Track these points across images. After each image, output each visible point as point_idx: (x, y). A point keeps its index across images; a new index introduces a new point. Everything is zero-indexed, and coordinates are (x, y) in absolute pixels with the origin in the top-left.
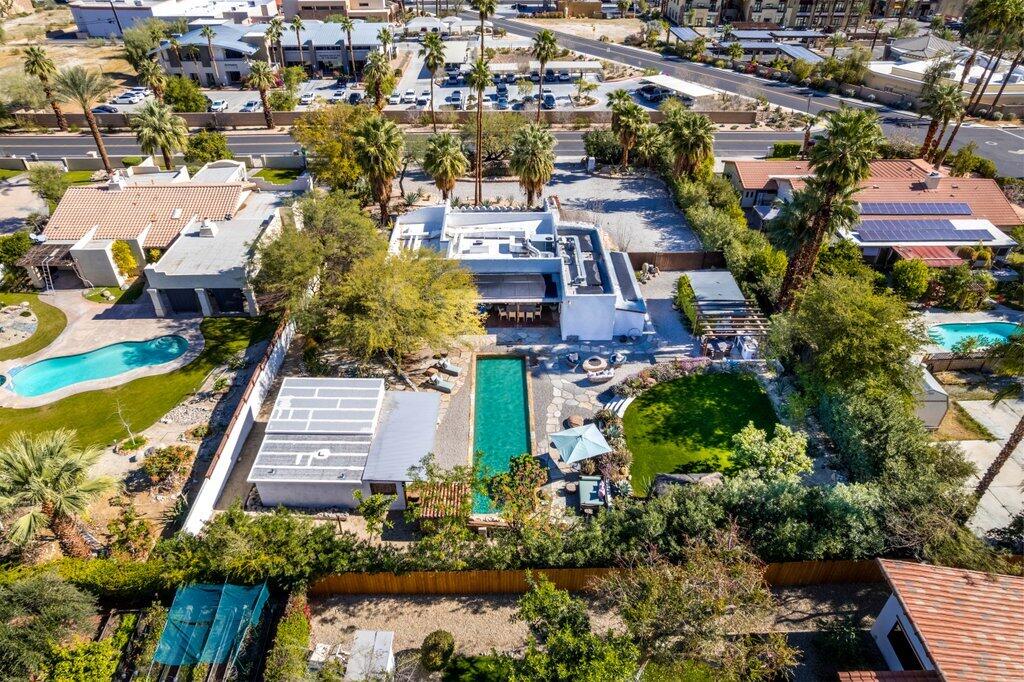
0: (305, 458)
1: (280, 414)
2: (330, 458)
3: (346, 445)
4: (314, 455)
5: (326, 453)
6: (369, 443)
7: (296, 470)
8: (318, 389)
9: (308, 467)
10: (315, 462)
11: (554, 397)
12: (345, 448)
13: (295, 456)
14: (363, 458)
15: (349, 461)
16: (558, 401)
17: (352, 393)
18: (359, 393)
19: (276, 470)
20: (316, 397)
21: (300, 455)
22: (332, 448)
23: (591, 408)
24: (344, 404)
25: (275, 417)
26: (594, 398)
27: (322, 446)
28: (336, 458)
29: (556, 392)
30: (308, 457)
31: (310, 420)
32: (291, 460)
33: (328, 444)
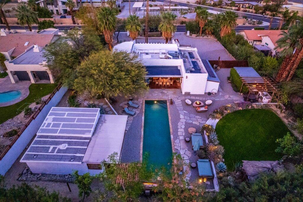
0: (54, 148)
1: (46, 125)
2: (67, 148)
3: (77, 142)
4: (59, 147)
5: (66, 146)
6: (89, 141)
7: (48, 155)
8: (67, 113)
9: (55, 153)
10: (60, 151)
11: (180, 119)
12: (76, 144)
13: (49, 148)
14: (84, 149)
15: (77, 151)
16: (183, 120)
17: (83, 115)
18: (87, 115)
19: (38, 155)
20: (65, 117)
21: (52, 147)
22: (69, 143)
23: (198, 124)
24: (79, 120)
25: (43, 126)
26: (199, 119)
27: (64, 142)
28: (71, 148)
29: (182, 116)
30: (56, 148)
32: (47, 150)
33: (67, 141)
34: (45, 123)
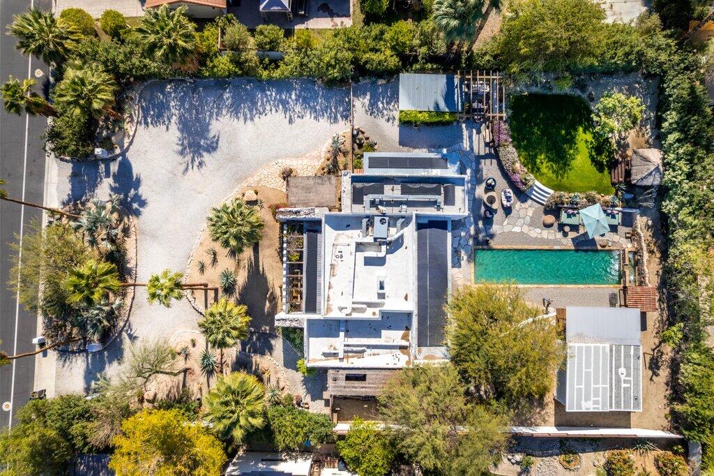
0: (625, 382)
1: (596, 406)
2: (625, 367)
3: (616, 360)
4: (623, 377)
5: (622, 370)
6: (614, 346)
7: (634, 385)
8: (575, 387)
9: (632, 379)
10: (628, 375)
12: (618, 359)
13: (624, 388)
15: (627, 356)
16: (526, 229)
17: (580, 364)
19: (634, 397)
20: (583, 387)
21: (623, 385)
22: (618, 367)
23: (534, 209)
24: (587, 367)
25: (598, 408)
26: (523, 205)
27: (617, 373)
28: (625, 363)
29: (517, 229)
30: (624, 380)
31: (600, 386)
32: (627, 390)
33: (616, 370)
34: (594, 408)
